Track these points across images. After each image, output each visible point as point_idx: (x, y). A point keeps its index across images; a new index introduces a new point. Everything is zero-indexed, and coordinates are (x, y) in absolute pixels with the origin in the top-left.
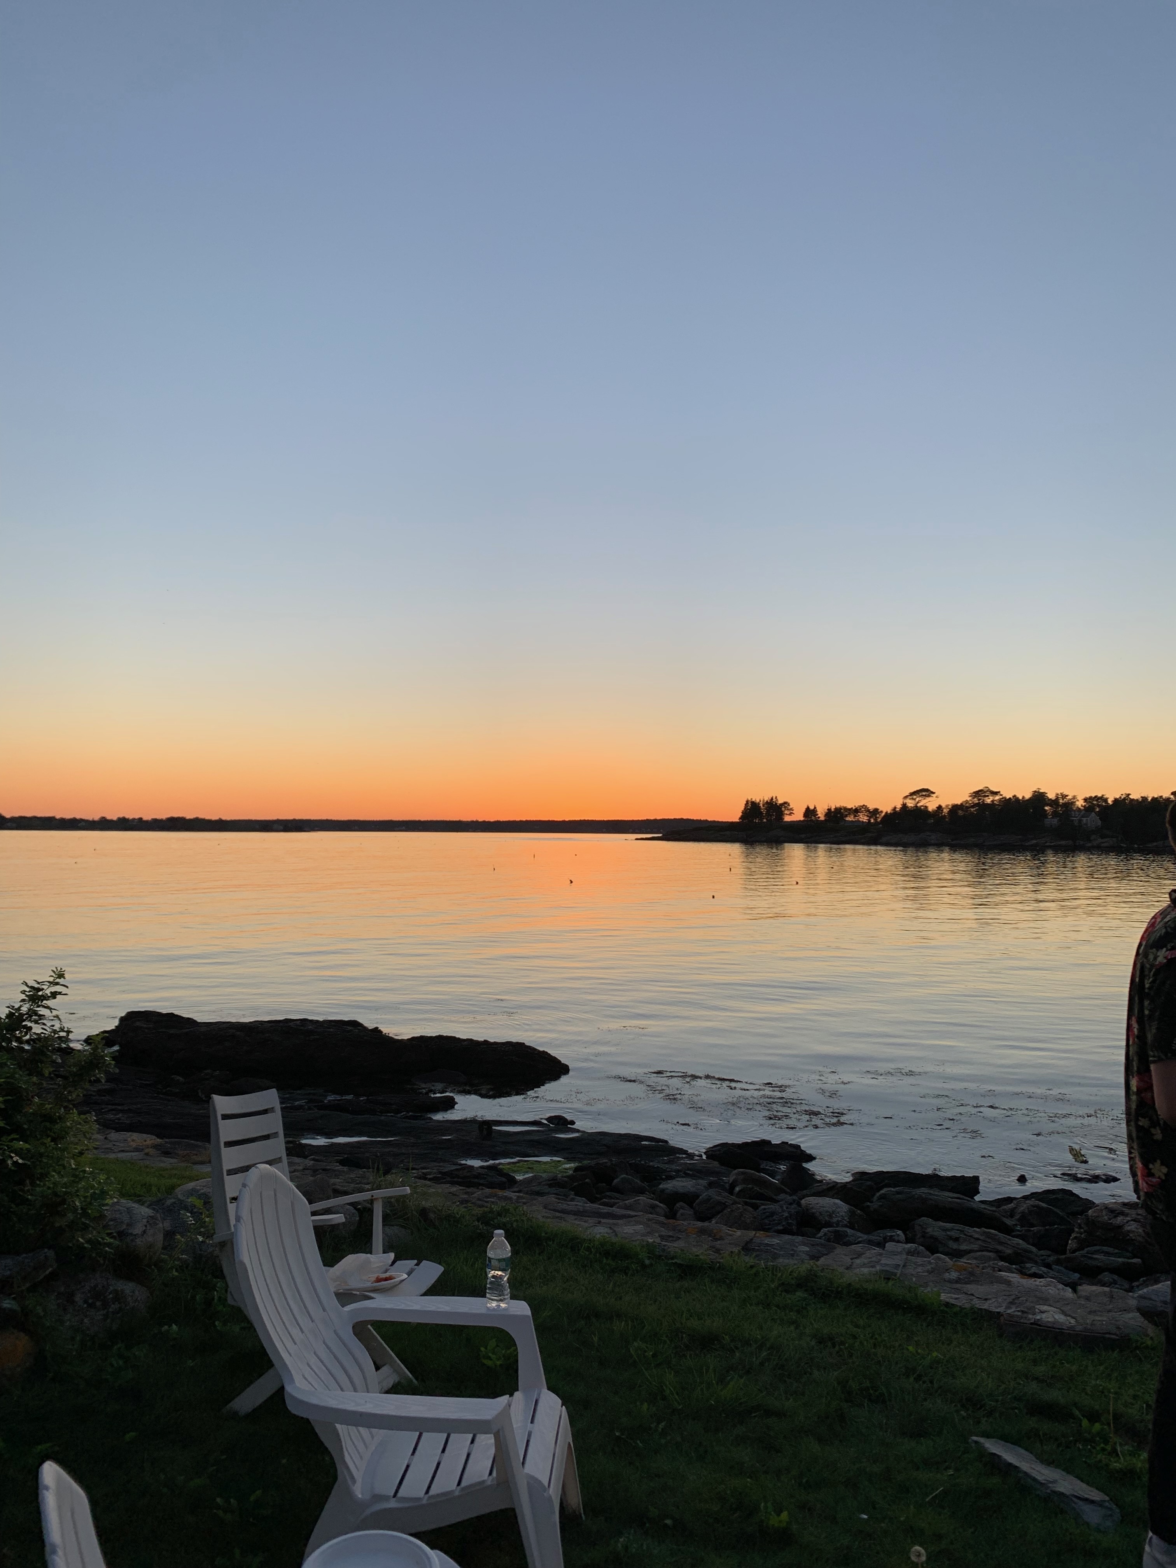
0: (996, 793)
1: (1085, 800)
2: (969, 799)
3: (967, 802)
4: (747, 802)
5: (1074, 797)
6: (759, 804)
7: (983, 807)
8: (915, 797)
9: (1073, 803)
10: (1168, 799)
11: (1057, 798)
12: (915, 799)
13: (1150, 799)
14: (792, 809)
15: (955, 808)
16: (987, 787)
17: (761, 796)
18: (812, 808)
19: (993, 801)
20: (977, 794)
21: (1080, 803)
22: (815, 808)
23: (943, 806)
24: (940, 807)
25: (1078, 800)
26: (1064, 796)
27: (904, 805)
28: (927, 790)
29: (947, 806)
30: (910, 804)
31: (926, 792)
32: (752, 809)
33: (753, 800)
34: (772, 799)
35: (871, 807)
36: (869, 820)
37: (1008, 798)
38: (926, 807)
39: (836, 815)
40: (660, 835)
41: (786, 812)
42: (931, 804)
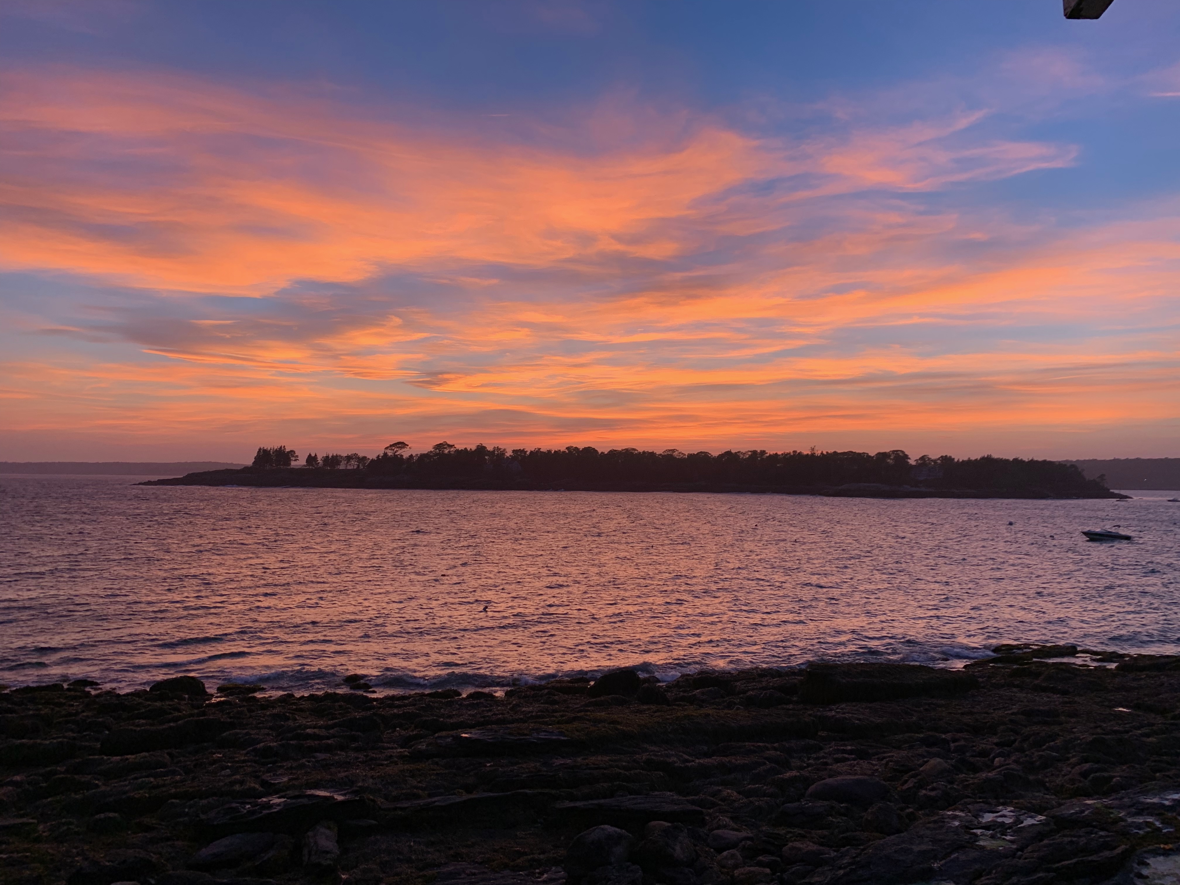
0: (452, 446)
1: (514, 451)
2: (432, 450)
3: (431, 452)
4: (260, 449)
6: (270, 451)
7: (442, 456)
8: (393, 448)
9: (504, 454)
10: (564, 452)
11: (494, 451)
12: (393, 450)
13: (553, 452)
14: (297, 456)
15: (423, 457)
16: (446, 442)
17: (272, 444)
18: (313, 455)
19: (449, 452)
20: (439, 446)
21: (509, 454)
22: (316, 455)
23: (414, 455)
24: (411, 456)
25: (507, 452)
27: (385, 454)
28: (402, 443)
29: (417, 455)
30: (390, 453)
31: (402, 445)
32: (263, 455)
33: (265, 448)
34: (281, 447)
35: (361, 455)
36: (358, 466)
37: (460, 449)
38: (402, 456)
39: (332, 461)
41: (294, 459)
42: (405, 453)
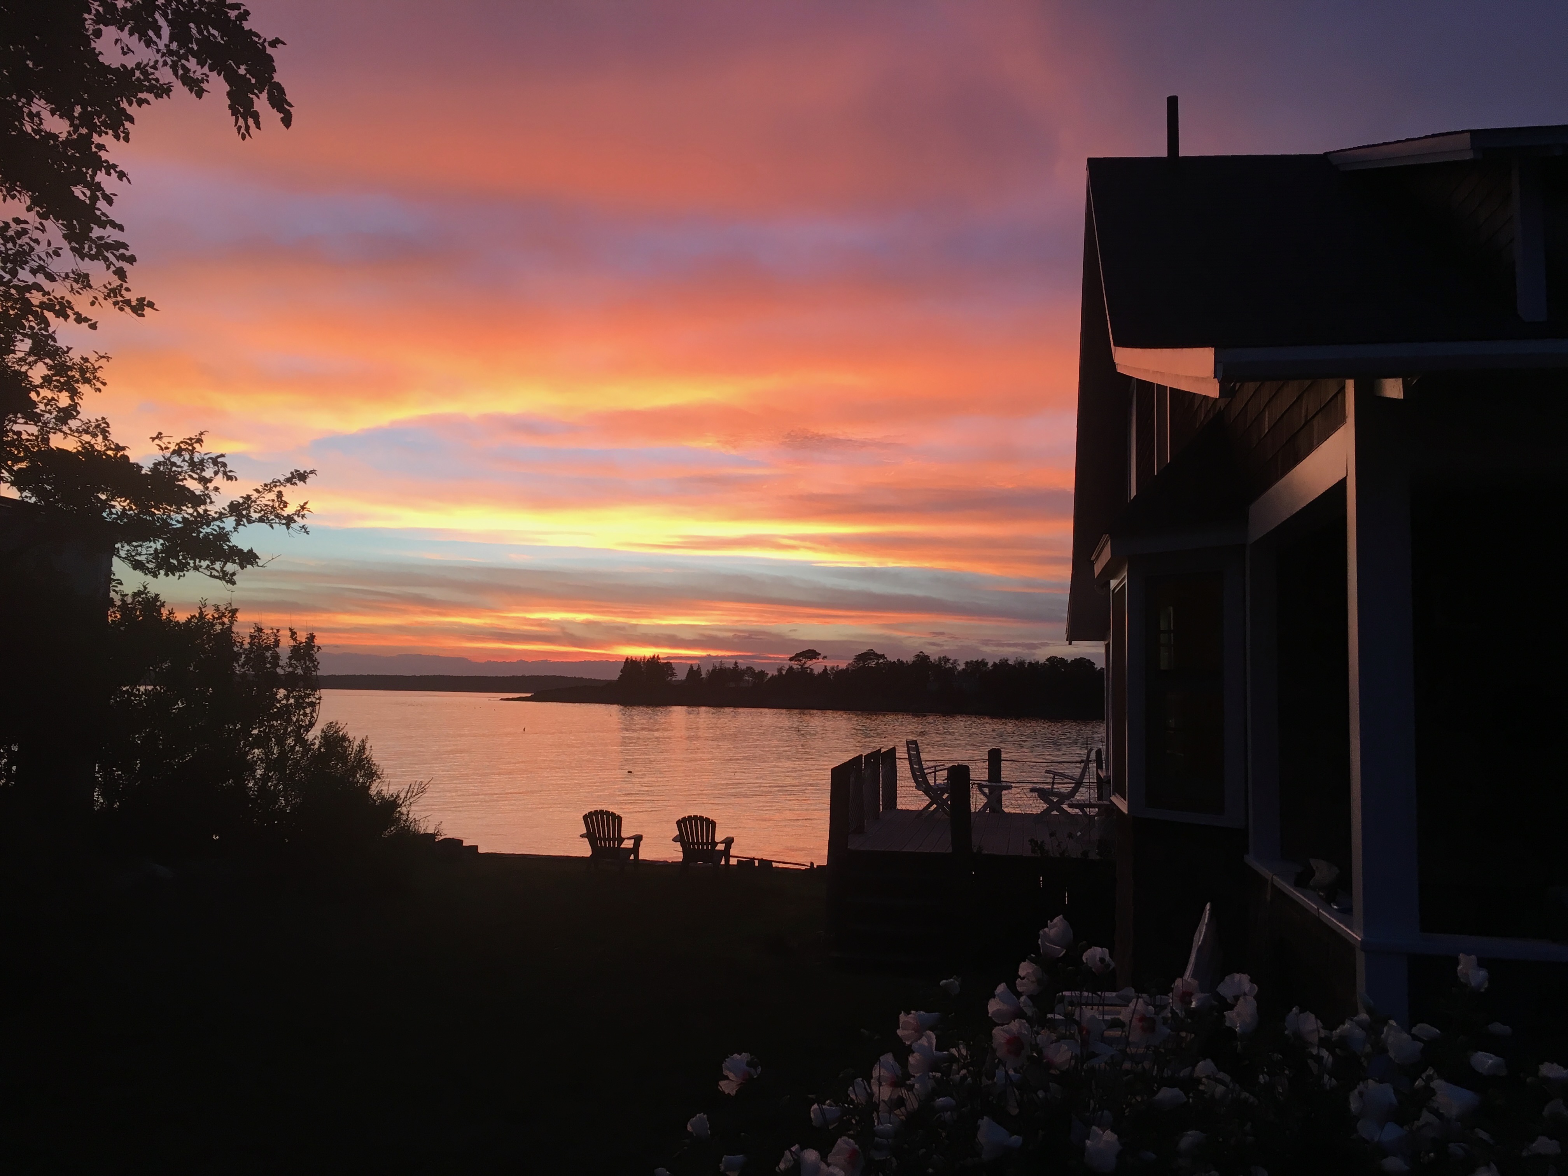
0: (882, 656)
1: (967, 663)
2: (854, 662)
3: (849, 666)
4: (627, 660)
5: (955, 661)
6: (639, 662)
7: (867, 670)
8: (801, 658)
9: (955, 668)
10: (1045, 664)
11: (939, 662)
12: (800, 661)
14: (674, 669)
15: (839, 671)
16: (872, 650)
18: (695, 666)
20: (863, 656)
21: (961, 667)
22: (698, 668)
23: (829, 669)
24: (825, 670)
25: (958, 665)
26: (946, 660)
27: (790, 667)
28: (814, 651)
29: (833, 669)
30: (795, 665)
31: (812, 654)
32: (632, 668)
33: (633, 658)
34: (654, 657)
35: (757, 669)
36: (756, 682)
37: (892, 661)
38: (812, 670)
40: (529, 695)
41: (669, 673)
42: (817, 666)
